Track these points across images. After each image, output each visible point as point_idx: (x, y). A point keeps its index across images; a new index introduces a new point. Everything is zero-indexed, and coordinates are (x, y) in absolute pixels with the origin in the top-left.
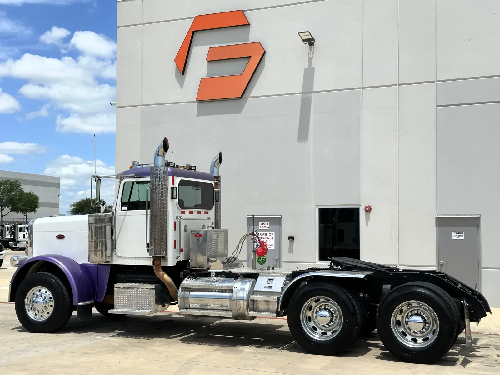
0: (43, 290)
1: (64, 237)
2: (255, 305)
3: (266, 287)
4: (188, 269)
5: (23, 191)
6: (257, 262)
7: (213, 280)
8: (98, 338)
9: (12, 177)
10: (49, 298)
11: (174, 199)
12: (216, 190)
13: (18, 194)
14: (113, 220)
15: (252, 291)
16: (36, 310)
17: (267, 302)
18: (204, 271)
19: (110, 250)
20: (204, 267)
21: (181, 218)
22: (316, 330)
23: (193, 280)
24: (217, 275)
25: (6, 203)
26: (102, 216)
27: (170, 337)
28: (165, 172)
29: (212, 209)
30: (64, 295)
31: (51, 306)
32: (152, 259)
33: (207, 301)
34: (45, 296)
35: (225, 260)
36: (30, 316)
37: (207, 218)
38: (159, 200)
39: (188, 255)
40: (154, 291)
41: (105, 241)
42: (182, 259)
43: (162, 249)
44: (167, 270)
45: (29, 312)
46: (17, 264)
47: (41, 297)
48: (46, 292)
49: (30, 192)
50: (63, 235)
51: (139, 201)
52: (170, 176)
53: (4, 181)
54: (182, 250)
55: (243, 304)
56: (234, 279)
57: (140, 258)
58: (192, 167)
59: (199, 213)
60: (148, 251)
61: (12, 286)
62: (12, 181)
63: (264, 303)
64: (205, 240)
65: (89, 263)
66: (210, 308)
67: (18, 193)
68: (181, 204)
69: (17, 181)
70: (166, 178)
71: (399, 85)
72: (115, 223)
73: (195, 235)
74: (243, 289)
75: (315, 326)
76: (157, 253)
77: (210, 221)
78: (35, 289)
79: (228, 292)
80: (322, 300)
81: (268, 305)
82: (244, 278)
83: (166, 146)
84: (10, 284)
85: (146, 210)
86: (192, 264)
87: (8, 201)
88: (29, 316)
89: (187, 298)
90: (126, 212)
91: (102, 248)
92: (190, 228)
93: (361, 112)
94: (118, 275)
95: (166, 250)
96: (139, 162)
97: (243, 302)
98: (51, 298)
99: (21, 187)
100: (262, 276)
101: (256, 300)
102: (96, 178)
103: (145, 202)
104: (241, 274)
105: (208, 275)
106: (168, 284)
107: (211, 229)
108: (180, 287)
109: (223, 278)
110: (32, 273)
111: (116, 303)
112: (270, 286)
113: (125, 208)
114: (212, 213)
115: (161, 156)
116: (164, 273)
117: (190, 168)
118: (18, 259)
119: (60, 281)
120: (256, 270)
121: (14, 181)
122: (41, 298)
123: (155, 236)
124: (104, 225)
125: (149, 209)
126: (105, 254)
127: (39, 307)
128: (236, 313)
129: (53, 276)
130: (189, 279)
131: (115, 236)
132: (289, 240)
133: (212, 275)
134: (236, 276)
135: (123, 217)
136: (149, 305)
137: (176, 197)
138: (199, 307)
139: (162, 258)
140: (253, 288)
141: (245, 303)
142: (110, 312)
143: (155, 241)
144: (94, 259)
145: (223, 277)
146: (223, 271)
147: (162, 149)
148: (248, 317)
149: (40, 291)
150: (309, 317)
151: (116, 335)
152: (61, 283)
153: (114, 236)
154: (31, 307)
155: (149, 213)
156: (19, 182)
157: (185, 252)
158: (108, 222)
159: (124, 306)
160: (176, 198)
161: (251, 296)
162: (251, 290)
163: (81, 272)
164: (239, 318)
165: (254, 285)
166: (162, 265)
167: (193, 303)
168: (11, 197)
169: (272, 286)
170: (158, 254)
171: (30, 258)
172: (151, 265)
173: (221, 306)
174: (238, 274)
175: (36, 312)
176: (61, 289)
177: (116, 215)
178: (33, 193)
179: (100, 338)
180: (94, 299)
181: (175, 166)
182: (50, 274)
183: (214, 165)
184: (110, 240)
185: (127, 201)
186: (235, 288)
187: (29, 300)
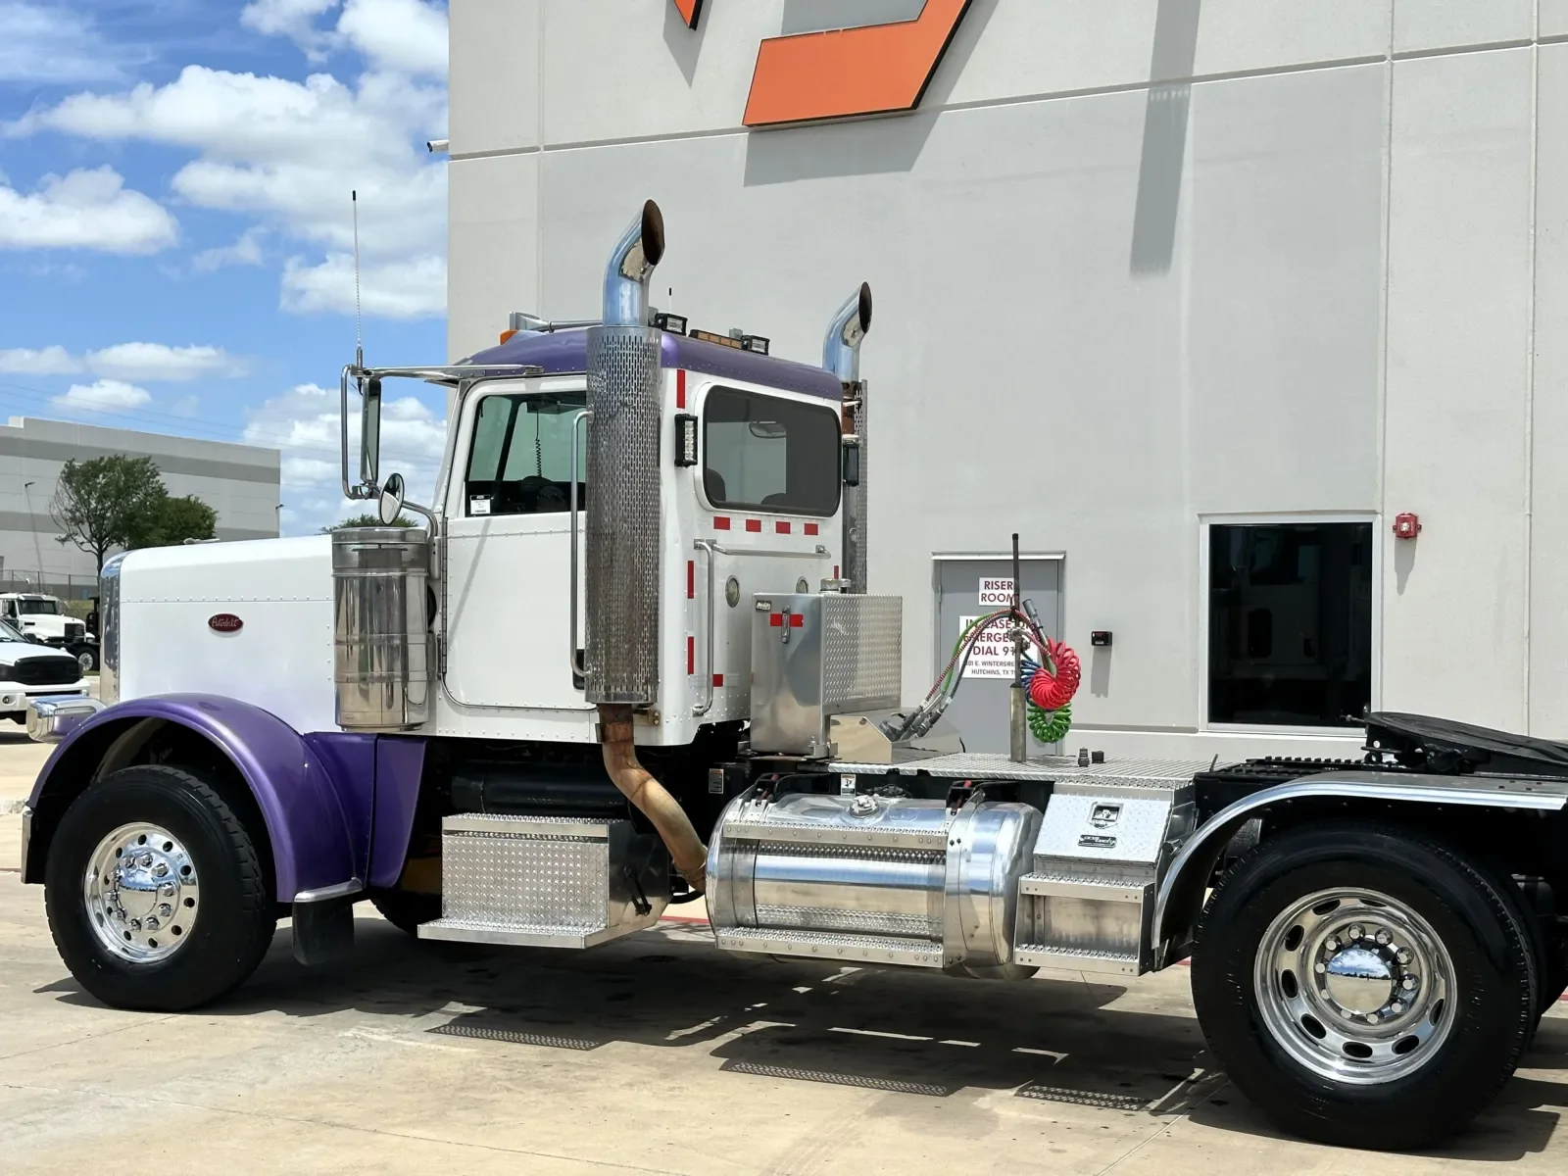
0: (158, 838)
1: (240, 624)
2: (1039, 918)
3: (1086, 841)
4: (743, 759)
5: (167, 493)
6: (1029, 732)
7: (857, 809)
8: (376, 1037)
9: (132, 450)
10: (179, 870)
11: (688, 464)
12: (846, 437)
13: (151, 503)
14: (436, 556)
15: (1026, 858)
16: (129, 918)
17: (1095, 906)
18: (810, 768)
19: (423, 676)
20: (809, 751)
21: (712, 548)
22: (1321, 1033)
23: (771, 805)
24: (867, 783)
25: (113, 529)
26: (388, 536)
27: (672, 1037)
28: (649, 350)
29: (831, 514)
30: (237, 861)
31: (190, 902)
32: (596, 718)
33: (829, 897)
34: (162, 860)
35: (897, 724)
36: (106, 941)
37: (814, 551)
38: (626, 467)
39: (741, 703)
40: (605, 848)
41: (404, 640)
42: (716, 716)
43: (640, 677)
44: (659, 761)
45: (102, 926)
46: (53, 733)
47: (149, 864)
48: (168, 846)
49: (189, 497)
50: (235, 618)
51: (539, 478)
52: (669, 366)
53: (106, 459)
54: (718, 680)
55: (988, 915)
56: (944, 802)
57: (547, 712)
58: (754, 341)
59: (784, 528)
60: (578, 682)
61: (33, 819)
62: (130, 459)
63: (1078, 909)
64: (813, 641)
65: (339, 729)
66: (842, 926)
67: (149, 498)
68: (715, 490)
69: (146, 461)
70: (655, 374)
71: (1541, 41)
72: (444, 570)
73: (772, 616)
74: (990, 849)
75: (1313, 1015)
76: (618, 689)
77: (825, 561)
78: (126, 835)
79: (923, 861)
80: (1346, 903)
81: (1097, 918)
82: (988, 798)
83: (651, 239)
84: (28, 813)
85: (569, 513)
86: (760, 738)
87: (120, 523)
88: (102, 942)
89: (744, 880)
90: (487, 523)
91: (390, 669)
92: (748, 589)
93: (1385, 150)
94: (458, 781)
95: (653, 679)
96: (538, 319)
97: (990, 904)
98: (186, 870)
99: (157, 478)
100: (1065, 791)
101: (1045, 897)
102: (360, 379)
103: (568, 485)
104: (976, 783)
105: (828, 784)
106: (667, 821)
107: (834, 593)
108: (716, 837)
109: (894, 801)
110: (114, 767)
111: (447, 893)
112: (1107, 838)
113: (482, 505)
114: (831, 529)
115: (632, 279)
116: (647, 774)
117: (746, 342)
118: (58, 713)
119: (222, 803)
120: (1028, 762)
121: (138, 460)
122: (149, 870)
123: (608, 618)
124: (396, 574)
125: (581, 507)
126: (405, 695)
127: (139, 906)
128: (959, 948)
129: (194, 781)
130: (754, 801)
131: (444, 620)
132: (1093, 643)
133: (843, 786)
134: (954, 793)
135: (477, 541)
136: (586, 905)
137: (695, 456)
138: (797, 920)
139: (636, 712)
140: (1028, 843)
141: (999, 907)
142: (426, 931)
143: (608, 640)
144: (358, 716)
145: (893, 795)
146: (892, 767)
147: (639, 252)
148: (1009, 967)
149: (143, 840)
150: (1288, 975)
151: (450, 1025)
152: (225, 811)
153: (438, 618)
154: (108, 904)
155: (582, 525)
156: (153, 464)
157: (728, 687)
158: (413, 563)
159: (483, 908)
160: (696, 463)
161: (1023, 878)
162: (1020, 854)
163: (306, 765)
164: (969, 970)
165: (1033, 827)
166: (637, 742)
167: (769, 899)
168: (128, 512)
169: (1114, 839)
170: (621, 697)
171: (105, 707)
172: (594, 740)
173: (892, 918)
174: (962, 785)
175: (129, 927)
176: (227, 833)
177: (445, 534)
178: (197, 499)
179: (384, 1038)
180: (360, 875)
181: (688, 333)
182: (182, 775)
183: (839, 338)
184: (422, 638)
185: (492, 478)
186: (956, 843)
187: (101, 878)
